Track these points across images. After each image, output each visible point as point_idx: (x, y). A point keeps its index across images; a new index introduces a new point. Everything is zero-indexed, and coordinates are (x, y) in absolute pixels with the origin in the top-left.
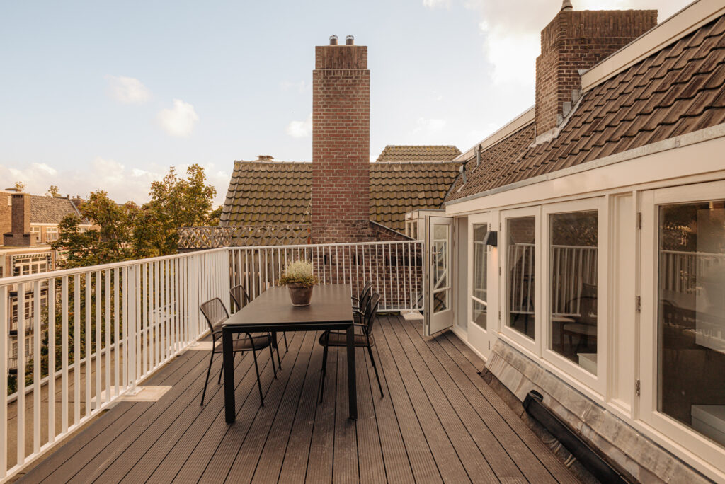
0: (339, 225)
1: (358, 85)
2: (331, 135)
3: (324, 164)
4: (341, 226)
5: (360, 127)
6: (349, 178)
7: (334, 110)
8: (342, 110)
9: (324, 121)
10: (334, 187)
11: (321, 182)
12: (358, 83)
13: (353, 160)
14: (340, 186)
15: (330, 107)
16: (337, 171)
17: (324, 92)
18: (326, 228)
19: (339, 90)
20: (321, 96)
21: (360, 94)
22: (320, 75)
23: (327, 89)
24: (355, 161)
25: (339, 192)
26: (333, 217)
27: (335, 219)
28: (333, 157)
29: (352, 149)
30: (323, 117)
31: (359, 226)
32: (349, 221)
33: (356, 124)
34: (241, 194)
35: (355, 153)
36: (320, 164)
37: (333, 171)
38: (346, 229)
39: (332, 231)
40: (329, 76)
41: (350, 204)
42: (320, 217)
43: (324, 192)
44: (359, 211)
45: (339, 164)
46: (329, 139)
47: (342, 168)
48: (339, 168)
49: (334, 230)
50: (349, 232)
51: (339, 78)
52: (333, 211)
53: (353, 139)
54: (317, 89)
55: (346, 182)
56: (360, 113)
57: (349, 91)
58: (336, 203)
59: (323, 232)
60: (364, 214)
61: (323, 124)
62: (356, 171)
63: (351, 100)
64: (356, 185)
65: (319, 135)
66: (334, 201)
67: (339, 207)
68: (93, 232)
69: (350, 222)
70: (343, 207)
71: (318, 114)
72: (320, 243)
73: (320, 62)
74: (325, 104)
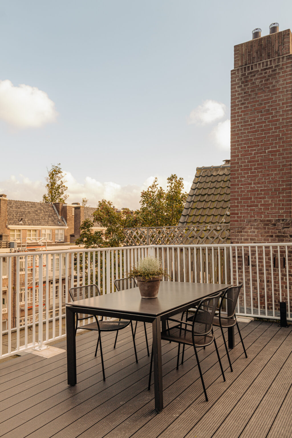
0: (257, 225)
1: (279, 73)
2: (249, 132)
3: (242, 163)
4: (260, 226)
5: (281, 118)
6: (268, 175)
7: (252, 106)
8: (261, 104)
9: (242, 119)
10: (253, 186)
11: (238, 181)
12: (278, 71)
13: (272, 155)
14: (259, 183)
15: (248, 103)
16: (255, 169)
17: (242, 90)
18: (244, 229)
19: (257, 84)
20: (239, 94)
21: (281, 82)
22: (238, 73)
23: (245, 86)
24: (276, 155)
25: (258, 190)
26: (251, 217)
27: (253, 218)
28: (251, 154)
29: (272, 144)
30: (241, 115)
31: (280, 225)
32: (268, 221)
33: (276, 116)
34: (199, 198)
35: (276, 147)
36: (238, 163)
37: (251, 169)
38: (265, 228)
39: (250, 231)
40: (247, 72)
41: (270, 202)
42: (238, 217)
43: (241, 191)
44: (279, 209)
45: (258, 161)
46: (248, 136)
47: (262, 164)
48: (258, 165)
49: (253, 230)
50: (268, 232)
51: (258, 71)
52: (251, 210)
53: (274, 132)
54: (235, 88)
55: (265, 179)
56: (281, 103)
57: (268, 82)
58: (254, 202)
59: (241, 232)
60: (284, 213)
61: (241, 122)
62: (276, 167)
63: (270, 91)
64: (275, 182)
65: (238, 134)
66: (253, 200)
67: (257, 206)
68: (100, 233)
69: (270, 221)
70: (261, 205)
71: (236, 113)
72: (238, 243)
73: (238, 60)
74: (243, 102)
